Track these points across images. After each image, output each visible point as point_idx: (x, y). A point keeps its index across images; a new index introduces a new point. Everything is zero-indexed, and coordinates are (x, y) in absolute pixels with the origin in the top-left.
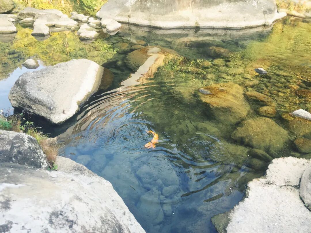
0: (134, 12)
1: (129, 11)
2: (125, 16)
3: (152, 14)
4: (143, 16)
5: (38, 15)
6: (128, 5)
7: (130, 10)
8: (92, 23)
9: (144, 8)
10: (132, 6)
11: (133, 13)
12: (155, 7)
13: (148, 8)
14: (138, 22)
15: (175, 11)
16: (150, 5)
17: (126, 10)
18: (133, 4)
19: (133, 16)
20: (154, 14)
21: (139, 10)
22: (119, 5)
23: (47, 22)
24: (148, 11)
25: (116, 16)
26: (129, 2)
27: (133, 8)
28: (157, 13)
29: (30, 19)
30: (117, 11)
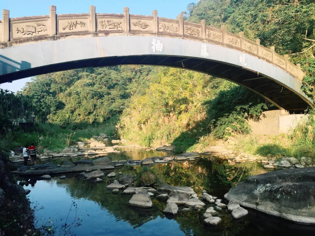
0: (263, 200)
1: (257, 199)
2: (253, 203)
3: (283, 206)
4: (272, 207)
5: (172, 193)
6: (256, 193)
7: (259, 198)
8: (219, 206)
9: (274, 199)
10: (261, 194)
11: (261, 201)
12: (286, 200)
13: (278, 200)
14: (267, 211)
15: (310, 207)
16: (280, 197)
17: (254, 197)
18: (261, 192)
19: (261, 205)
20: (285, 206)
21: (269, 200)
22: (247, 191)
23: (178, 201)
24: (278, 202)
25: (243, 201)
26: (258, 190)
27: (261, 196)
28: (288, 206)
29: (165, 195)
30: (245, 197)
